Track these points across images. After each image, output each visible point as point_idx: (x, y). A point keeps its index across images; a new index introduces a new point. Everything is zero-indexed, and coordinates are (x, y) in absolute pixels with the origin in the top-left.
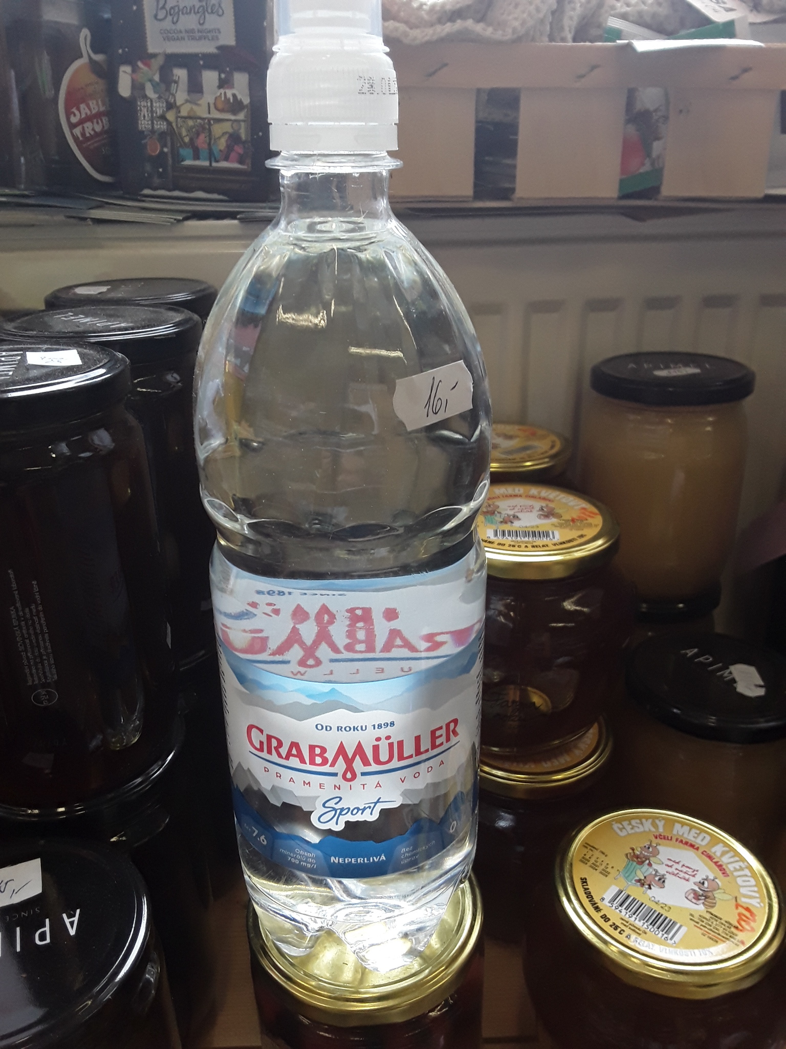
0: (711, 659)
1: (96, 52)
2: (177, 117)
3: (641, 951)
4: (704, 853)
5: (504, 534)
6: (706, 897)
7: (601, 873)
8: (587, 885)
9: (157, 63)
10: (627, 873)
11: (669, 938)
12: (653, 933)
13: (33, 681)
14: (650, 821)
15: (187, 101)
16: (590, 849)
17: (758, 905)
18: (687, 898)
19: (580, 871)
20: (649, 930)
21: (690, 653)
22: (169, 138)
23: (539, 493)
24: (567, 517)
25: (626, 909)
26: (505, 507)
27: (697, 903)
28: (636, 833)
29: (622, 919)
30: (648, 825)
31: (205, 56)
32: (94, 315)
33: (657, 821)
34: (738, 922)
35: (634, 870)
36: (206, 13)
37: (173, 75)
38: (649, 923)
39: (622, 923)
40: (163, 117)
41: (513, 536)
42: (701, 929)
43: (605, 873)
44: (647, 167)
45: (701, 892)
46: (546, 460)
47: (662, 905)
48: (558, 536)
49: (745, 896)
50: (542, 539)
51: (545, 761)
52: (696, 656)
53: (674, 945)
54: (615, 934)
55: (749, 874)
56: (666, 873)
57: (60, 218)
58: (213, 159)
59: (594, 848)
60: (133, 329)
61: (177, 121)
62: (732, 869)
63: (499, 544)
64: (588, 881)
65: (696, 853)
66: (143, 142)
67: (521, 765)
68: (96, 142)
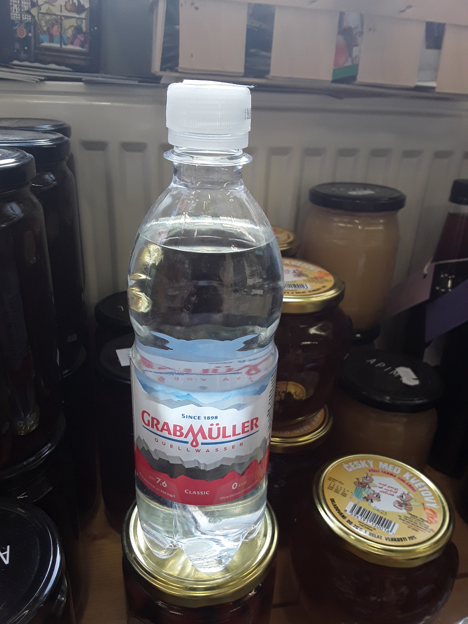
0: (384, 365)
2: (39, 13)
3: (374, 541)
4: (399, 478)
6: (406, 505)
7: (342, 495)
8: (335, 503)
10: (358, 494)
11: (389, 531)
12: (379, 529)
14: (364, 461)
15: (46, 3)
16: (332, 481)
17: (436, 507)
18: (395, 506)
19: (329, 495)
20: (376, 527)
21: (373, 361)
22: (32, 27)
23: (291, 263)
24: (311, 276)
25: (361, 515)
27: (401, 508)
28: (358, 469)
29: (359, 522)
30: (363, 464)
33: (368, 461)
34: (427, 518)
35: (361, 492)
38: (376, 524)
39: (360, 524)
40: (28, 12)
42: (407, 524)
43: (344, 495)
44: (349, 63)
45: (402, 502)
47: (381, 512)
48: (310, 286)
49: (428, 502)
50: (300, 288)
51: (296, 430)
52: (376, 363)
53: (393, 535)
54: (357, 531)
55: (428, 489)
56: (379, 492)
58: (63, 43)
59: (335, 480)
61: (38, 16)
62: (417, 487)
64: (335, 500)
65: (395, 479)
66: (14, 28)
67: (281, 433)
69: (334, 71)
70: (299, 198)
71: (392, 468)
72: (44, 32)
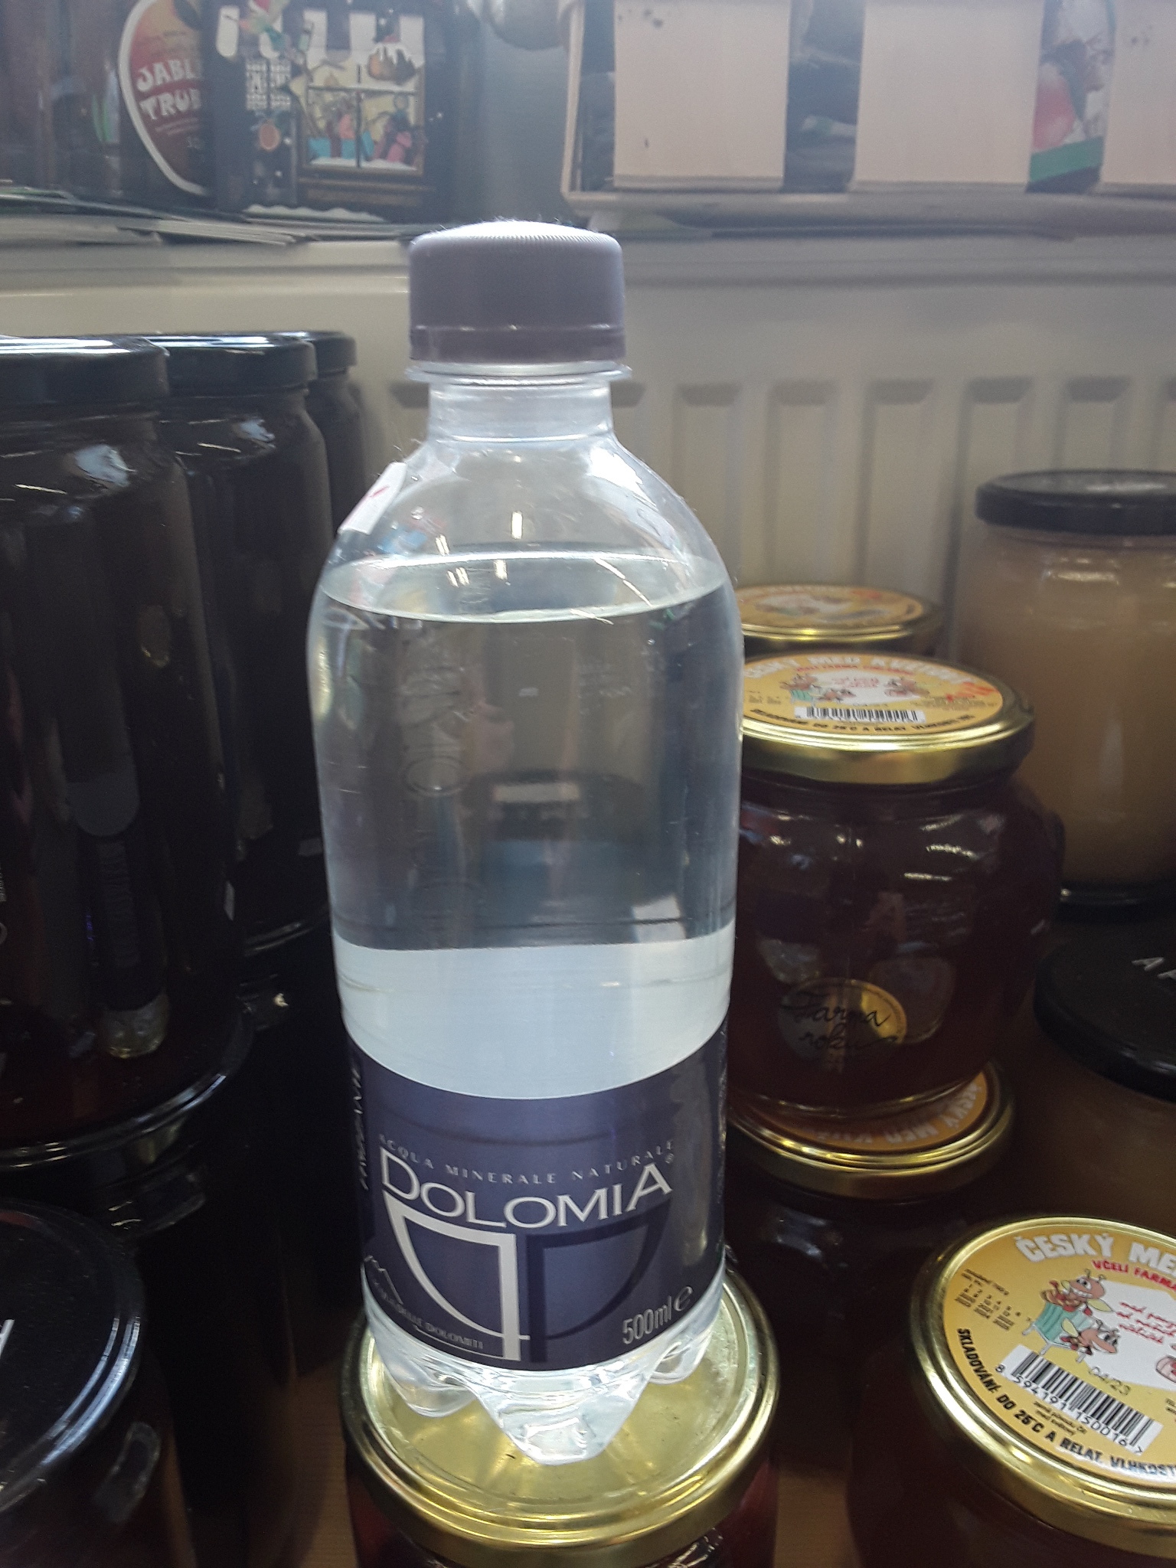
2: (308, 89)
3: (1076, 1464)
5: (825, 712)
7: (996, 1322)
8: (971, 1343)
9: (278, 3)
10: (1047, 1324)
11: (1128, 1442)
12: (1099, 1431)
14: (1086, 1237)
15: (325, 63)
16: (976, 1281)
18: (1159, 1371)
19: (955, 1317)
20: (1089, 1426)
21: (1150, 964)
22: (293, 123)
24: (941, 693)
25: (1045, 1387)
26: (828, 680)
28: (1061, 1256)
29: (1039, 1406)
30: (1082, 1244)
33: (1099, 1238)
35: (1060, 1321)
37: (304, 22)
38: (1089, 1415)
39: (1039, 1412)
40: (285, 89)
41: (841, 715)
43: (1004, 1323)
44: (1076, 136)
47: (1113, 1383)
48: (922, 717)
50: (893, 720)
51: (891, 1133)
52: (1161, 968)
53: (1139, 1454)
54: (1026, 1431)
56: (1118, 1328)
59: (982, 1279)
61: (307, 96)
63: (817, 725)
64: (972, 1335)
65: (1172, 1296)
66: (253, 128)
67: (848, 1138)
68: (178, 126)
69: (1034, 158)
70: (955, 516)
71: (1171, 1265)
72: (319, 134)
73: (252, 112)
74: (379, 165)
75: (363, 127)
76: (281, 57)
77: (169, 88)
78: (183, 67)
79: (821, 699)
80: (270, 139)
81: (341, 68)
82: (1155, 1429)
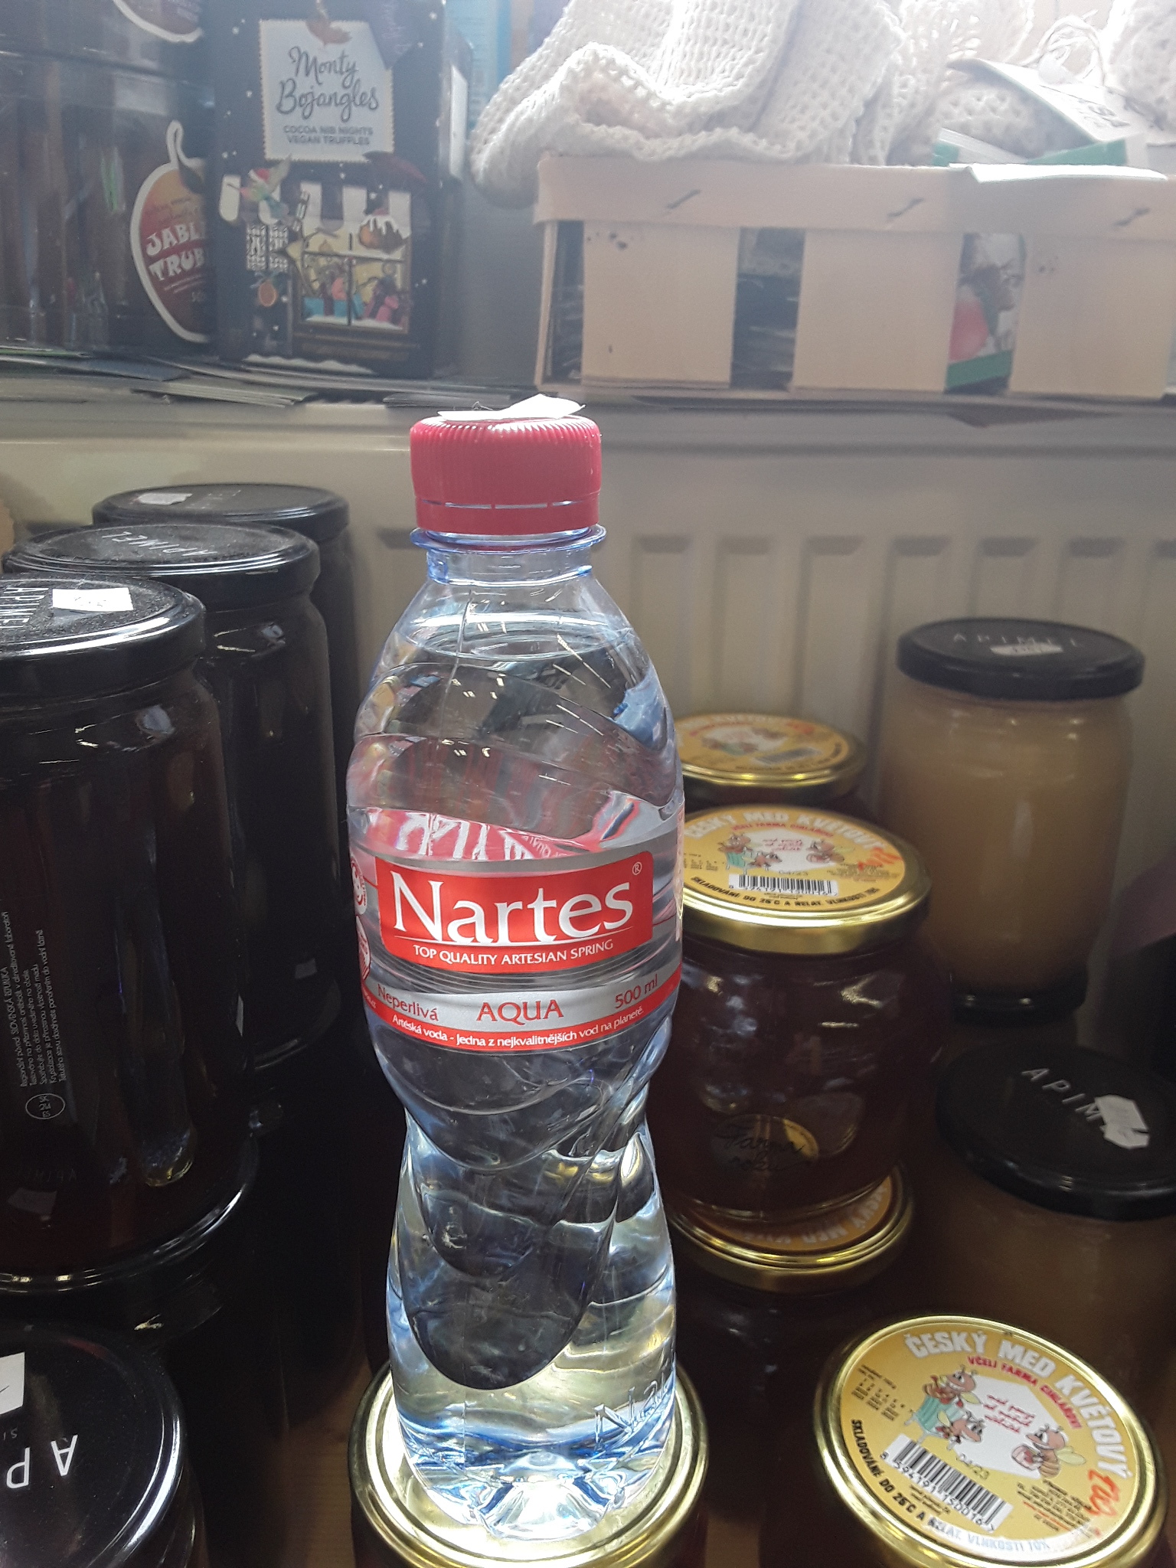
0: (1067, 1086)
1: (189, 156)
2: (304, 253)
3: (939, 1540)
4: (1045, 1389)
5: (754, 883)
6: (1045, 1458)
7: (884, 1414)
8: (862, 1432)
9: (280, 173)
10: (925, 1415)
12: (960, 1512)
13: (29, 1081)
14: (964, 1335)
15: (319, 230)
16: (870, 1376)
17: (1124, 1475)
18: (1014, 1458)
19: (851, 1409)
20: (953, 1506)
21: (1037, 1075)
22: (290, 283)
23: (812, 822)
24: (852, 860)
25: (921, 1472)
26: (759, 841)
27: (1030, 1467)
28: (942, 1353)
29: (913, 1488)
30: (960, 1341)
31: (349, 167)
32: (161, 537)
33: (975, 1336)
34: (1091, 1500)
35: (936, 1413)
36: (352, 104)
37: (301, 193)
38: (953, 1498)
39: (913, 1495)
40: (283, 252)
41: (768, 886)
42: (1035, 1509)
43: (890, 1414)
44: (990, 349)
45: (1037, 1450)
46: (826, 772)
47: (975, 1469)
48: (837, 889)
49: (1104, 1459)
50: (811, 892)
51: (807, 1234)
52: (1046, 1080)
53: (992, 1532)
54: (902, 1511)
55: (1113, 1425)
56: (984, 1418)
57: (124, 392)
58: (353, 316)
59: (875, 1374)
60: (216, 559)
61: (302, 259)
62: (1087, 1416)
63: (746, 898)
64: (863, 1426)
65: (1031, 1390)
66: (253, 286)
67: (770, 1239)
68: (184, 284)
69: (951, 369)
71: (1033, 1361)
72: (313, 294)
73: (252, 272)
74: (369, 323)
75: (353, 291)
76: (280, 224)
77: (175, 250)
78: (188, 230)
79: (752, 864)
80: (267, 296)
81: (335, 236)
82: (1007, 1509)
